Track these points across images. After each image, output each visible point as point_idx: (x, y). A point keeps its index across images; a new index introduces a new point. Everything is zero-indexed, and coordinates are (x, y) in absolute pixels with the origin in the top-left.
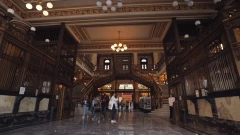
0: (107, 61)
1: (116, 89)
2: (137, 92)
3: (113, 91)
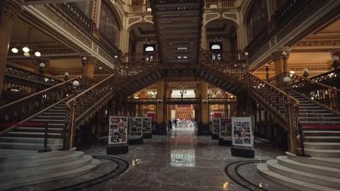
0: (150, 49)
1: (165, 98)
2: (205, 103)
3: (160, 102)
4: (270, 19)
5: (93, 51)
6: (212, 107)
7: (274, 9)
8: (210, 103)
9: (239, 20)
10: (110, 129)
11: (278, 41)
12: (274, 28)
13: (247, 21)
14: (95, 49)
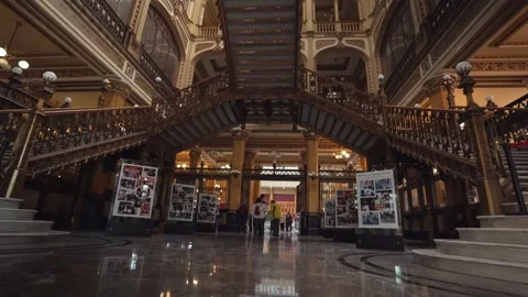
1: (245, 169)
2: (313, 178)
3: (236, 175)
4: (417, 30)
5: (125, 74)
6: (327, 187)
7: (423, 15)
8: (322, 179)
9: (369, 48)
10: (119, 187)
11: (434, 61)
12: (424, 43)
13: (381, 49)
14: (129, 73)
